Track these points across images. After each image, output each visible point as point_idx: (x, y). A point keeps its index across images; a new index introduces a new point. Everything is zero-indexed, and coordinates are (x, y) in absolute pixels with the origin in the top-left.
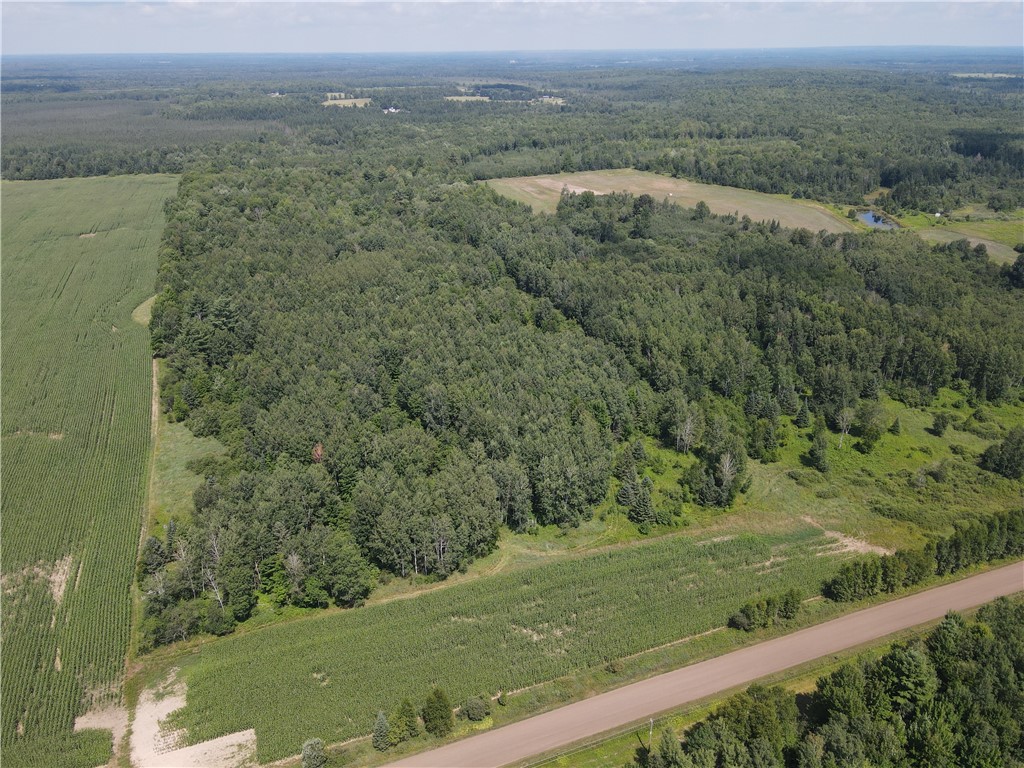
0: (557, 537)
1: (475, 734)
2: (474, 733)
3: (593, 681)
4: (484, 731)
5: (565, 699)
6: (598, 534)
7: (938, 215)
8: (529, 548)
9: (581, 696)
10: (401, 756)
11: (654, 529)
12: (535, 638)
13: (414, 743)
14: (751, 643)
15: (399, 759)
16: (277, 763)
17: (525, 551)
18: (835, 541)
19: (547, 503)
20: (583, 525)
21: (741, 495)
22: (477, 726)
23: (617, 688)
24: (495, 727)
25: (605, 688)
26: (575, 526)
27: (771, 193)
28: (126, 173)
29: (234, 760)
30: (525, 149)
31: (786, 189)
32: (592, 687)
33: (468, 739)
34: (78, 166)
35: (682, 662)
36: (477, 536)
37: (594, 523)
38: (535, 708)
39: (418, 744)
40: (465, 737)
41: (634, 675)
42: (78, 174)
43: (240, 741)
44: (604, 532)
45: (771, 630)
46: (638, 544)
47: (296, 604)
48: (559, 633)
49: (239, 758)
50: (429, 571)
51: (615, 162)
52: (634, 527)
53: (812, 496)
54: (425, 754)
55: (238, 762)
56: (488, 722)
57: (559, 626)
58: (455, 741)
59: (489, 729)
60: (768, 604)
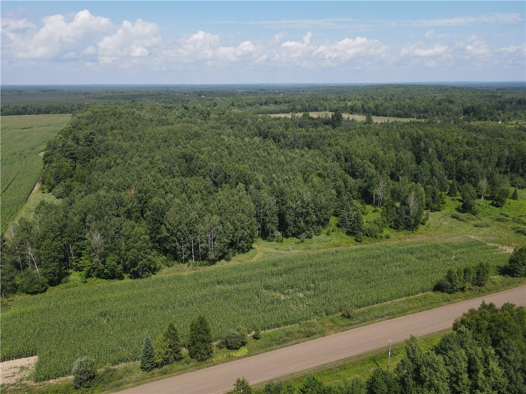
0: (296, 243)
1: (232, 360)
2: (230, 359)
3: (331, 324)
4: (239, 358)
5: (309, 335)
6: (326, 242)
7: (500, 122)
8: (276, 249)
9: (322, 334)
10: (165, 376)
11: (366, 240)
12: (283, 298)
13: (177, 366)
14: (455, 301)
15: (162, 379)
16: (51, 381)
17: (274, 251)
18: (496, 247)
19: (289, 218)
20: (314, 237)
21: (422, 226)
22: (234, 354)
23: (352, 329)
24: (249, 355)
25: (342, 328)
26: (309, 237)
27: (405, 118)
28: (59, 113)
29: (13, 378)
30: (271, 105)
31: (412, 115)
32: (331, 328)
33: (226, 364)
34: (34, 110)
35: (403, 312)
36: (239, 234)
37: (323, 236)
38: (285, 341)
39: (181, 367)
40: (222, 362)
41: (365, 321)
42: (33, 114)
43: (23, 365)
44: (330, 241)
45: (468, 292)
46: (355, 247)
47: (98, 276)
48: (301, 295)
49: (18, 377)
50: (203, 258)
51: (319, 108)
52: (351, 239)
53: (471, 226)
54: (187, 374)
55: (17, 380)
56: (244, 351)
57: (302, 290)
58: (214, 365)
59: (245, 357)
60: (465, 272)
